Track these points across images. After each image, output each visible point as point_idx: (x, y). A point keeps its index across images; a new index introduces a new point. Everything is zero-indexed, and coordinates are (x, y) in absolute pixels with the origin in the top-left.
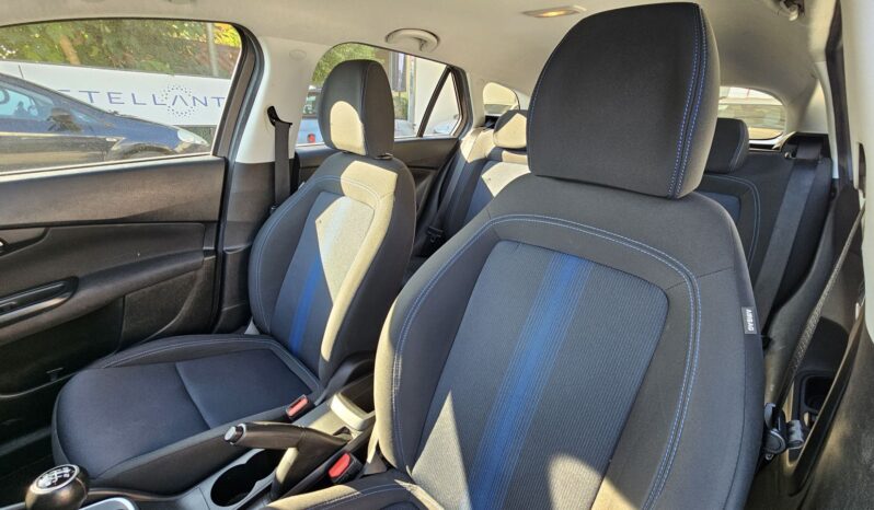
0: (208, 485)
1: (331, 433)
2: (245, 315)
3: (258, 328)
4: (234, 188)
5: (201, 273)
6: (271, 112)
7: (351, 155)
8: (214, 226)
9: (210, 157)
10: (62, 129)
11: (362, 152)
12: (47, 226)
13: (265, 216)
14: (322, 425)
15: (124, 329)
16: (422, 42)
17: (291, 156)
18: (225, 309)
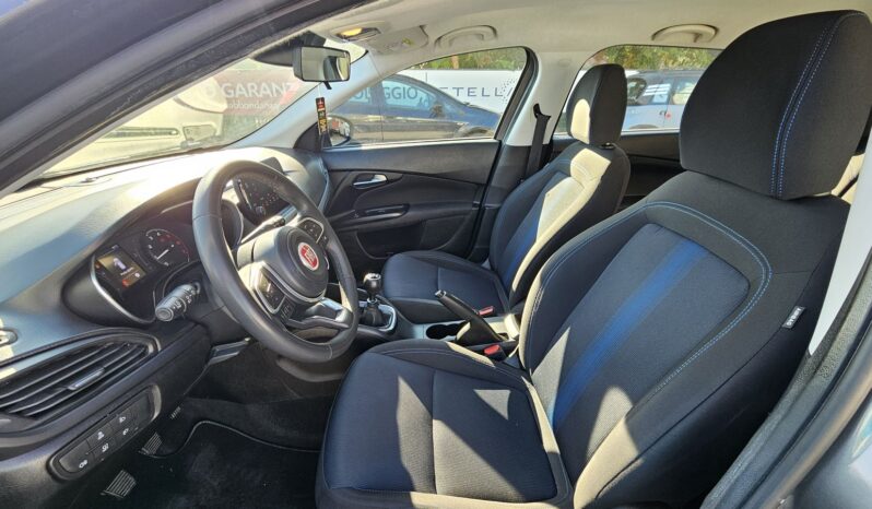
0: (427, 326)
1: (497, 332)
2: (485, 255)
3: (491, 266)
4: (501, 163)
5: (468, 217)
6: (536, 108)
7: (582, 145)
8: (483, 187)
9: (492, 140)
10: (436, 116)
11: (587, 141)
12: (405, 173)
13: (518, 184)
14: (495, 327)
15: (422, 241)
16: (697, 36)
17: (546, 141)
18: (477, 247)
